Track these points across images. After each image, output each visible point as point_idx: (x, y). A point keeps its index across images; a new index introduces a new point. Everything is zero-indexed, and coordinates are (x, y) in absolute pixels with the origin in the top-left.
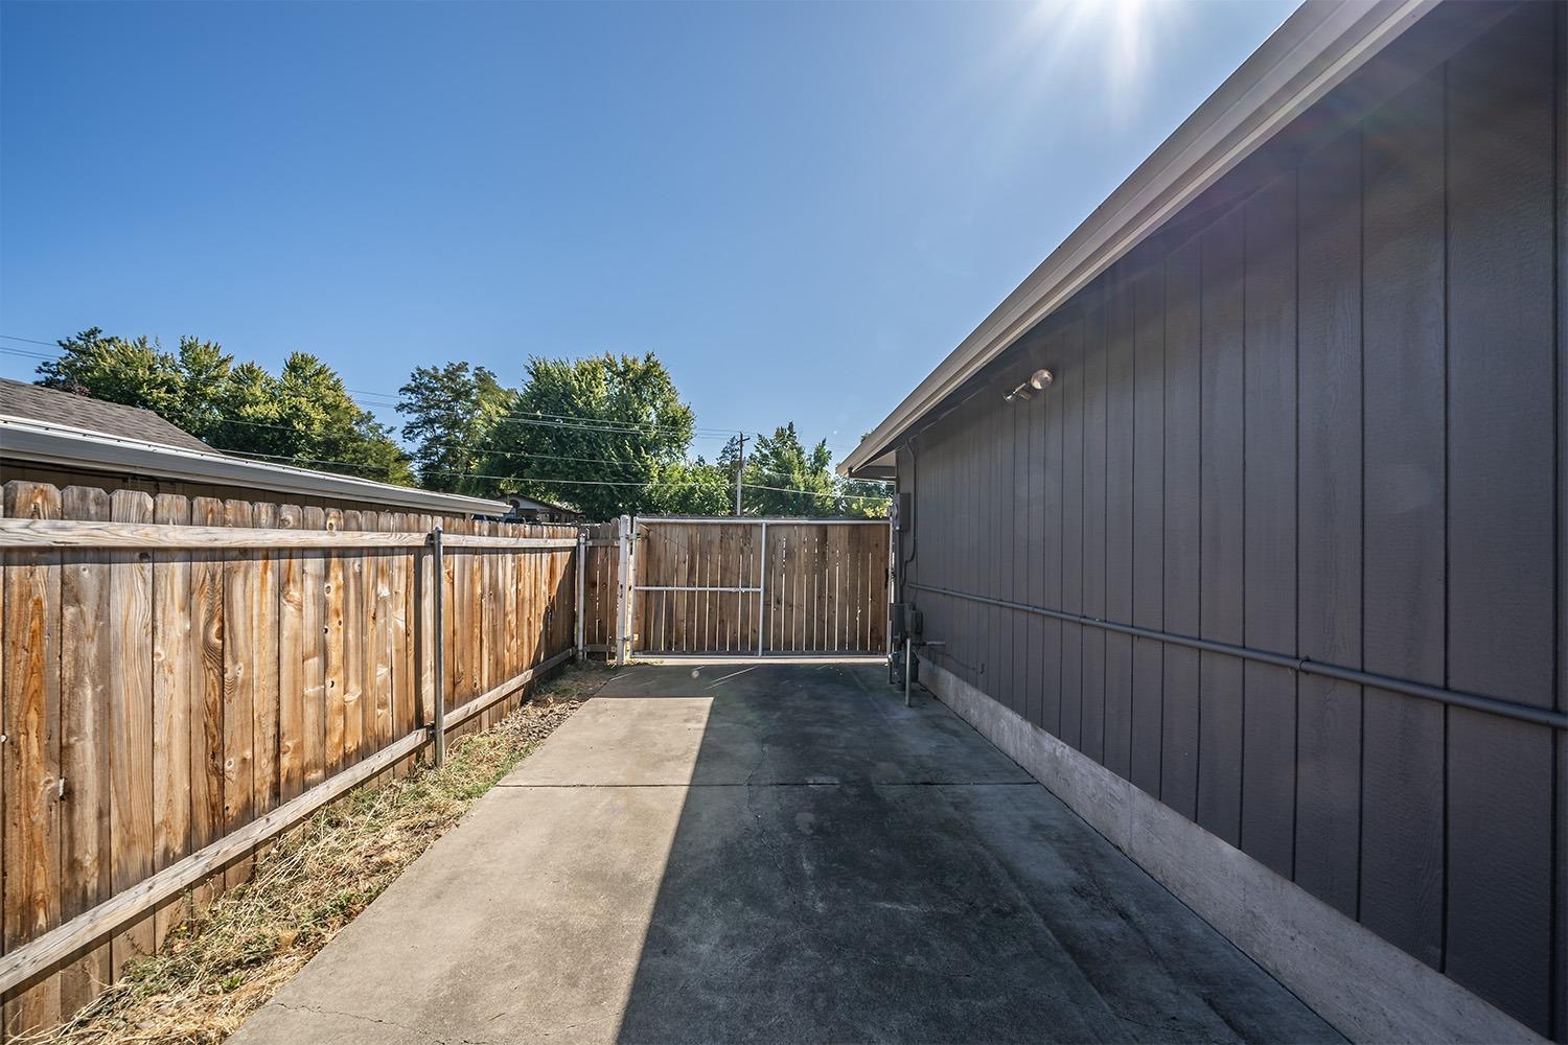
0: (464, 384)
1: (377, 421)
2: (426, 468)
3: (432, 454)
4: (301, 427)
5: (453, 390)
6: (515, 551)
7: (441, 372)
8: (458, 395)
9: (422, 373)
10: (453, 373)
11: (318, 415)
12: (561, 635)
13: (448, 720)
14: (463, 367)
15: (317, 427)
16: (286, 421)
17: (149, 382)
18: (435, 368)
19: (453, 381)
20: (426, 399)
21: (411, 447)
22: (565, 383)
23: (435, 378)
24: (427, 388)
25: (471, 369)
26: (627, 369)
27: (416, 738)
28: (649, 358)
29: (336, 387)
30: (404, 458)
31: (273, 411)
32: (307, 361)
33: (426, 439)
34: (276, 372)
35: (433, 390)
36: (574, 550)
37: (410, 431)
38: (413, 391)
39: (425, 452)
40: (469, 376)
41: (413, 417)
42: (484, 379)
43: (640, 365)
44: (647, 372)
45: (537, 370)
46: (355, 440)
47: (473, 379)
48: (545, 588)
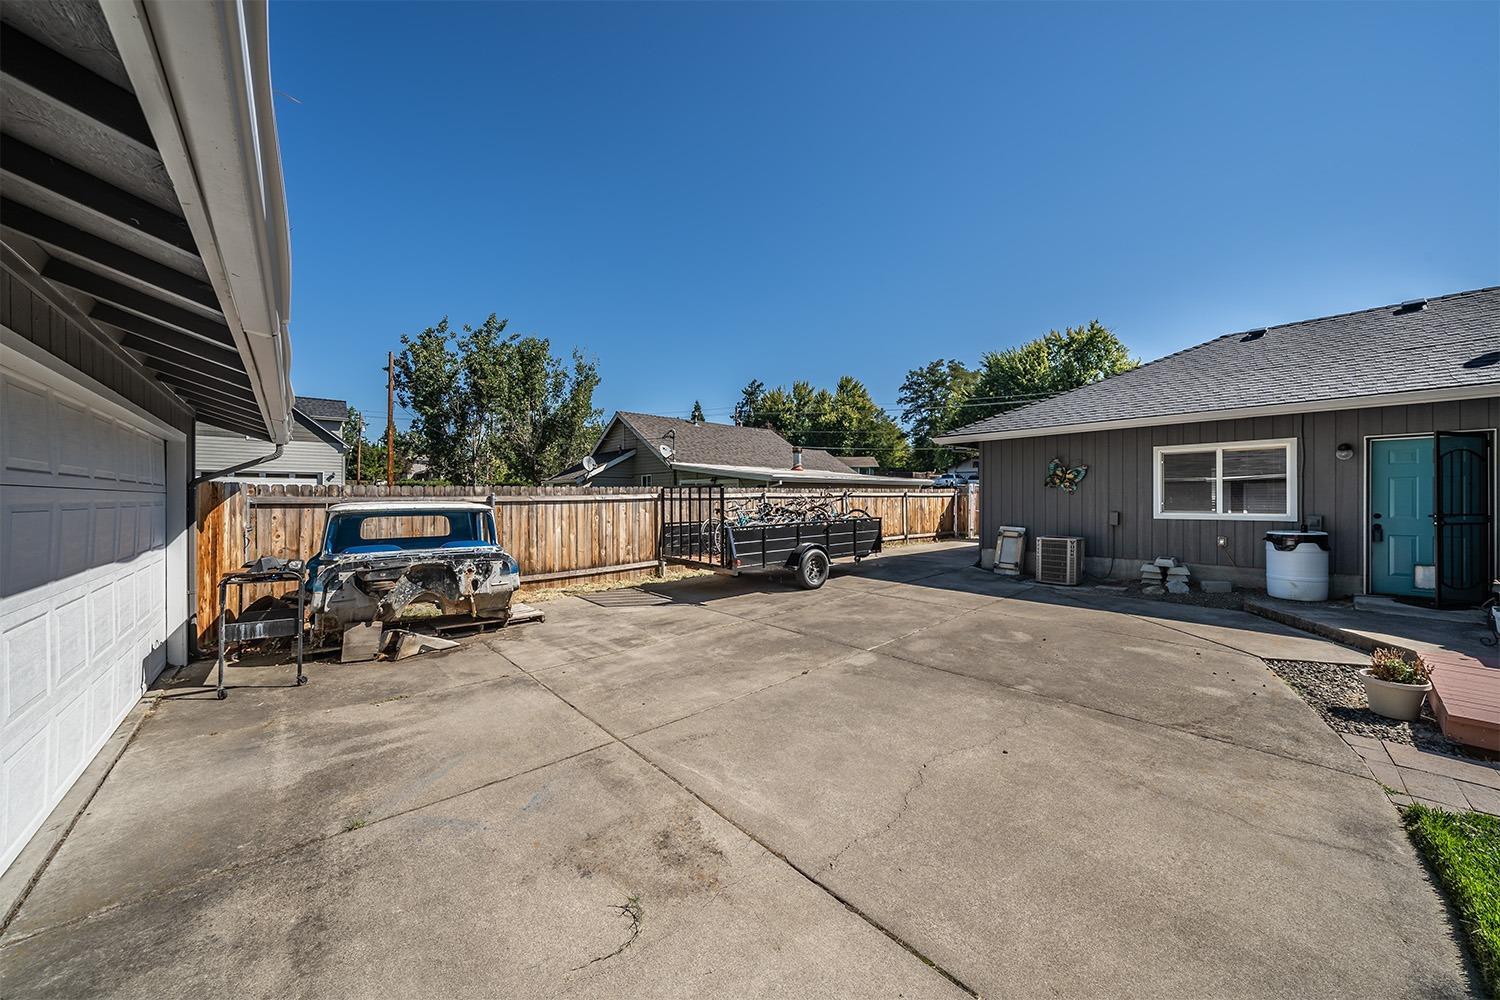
0: (942, 375)
1: (886, 414)
2: (917, 441)
3: (920, 431)
4: (847, 424)
5: (933, 382)
6: (928, 497)
7: (925, 370)
8: (936, 384)
9: (913, 374)
10: (932, 370)
11: (855, 415)
12: (947, 525)
13: (909, 536)
14: (940, 363)
15: (855, 423)
16: (840, 422)
17: (783, 410)
18: (921, 369)
19: (933, 375)
20: (915, 392)
21: (907, 428)
22: (1012, 368)
23: (921, 375)
24: (915, 383)
25: (946, 363)
26: (1073, 340)
27: (903, 537)
28: (1092, 327)
29: (862, 396)
30: (904, 436)
31: (833, 417)
32: (848, 381)
33: (916, 421)
34: (833, 393)
35: (920, 385)
36: (953, 497)
37: (906, 416)
38: (907, 388)
39: (915, 431)
40: (944, 369)
41: (908, 407)
42: (955, 369)
43: (1085, 335)
44: (1091, 339)
45: (989, 362)
46: (874, 429)
47: (947, 370)
48: (939, 509)
